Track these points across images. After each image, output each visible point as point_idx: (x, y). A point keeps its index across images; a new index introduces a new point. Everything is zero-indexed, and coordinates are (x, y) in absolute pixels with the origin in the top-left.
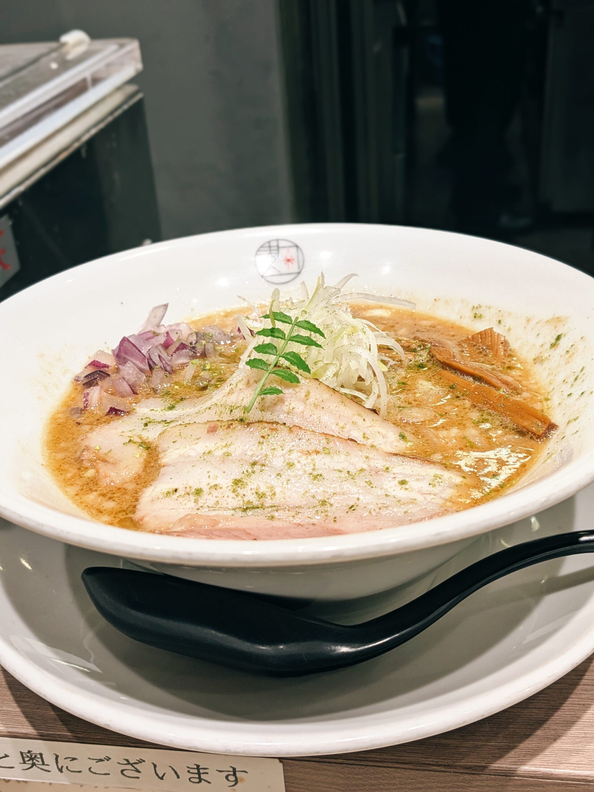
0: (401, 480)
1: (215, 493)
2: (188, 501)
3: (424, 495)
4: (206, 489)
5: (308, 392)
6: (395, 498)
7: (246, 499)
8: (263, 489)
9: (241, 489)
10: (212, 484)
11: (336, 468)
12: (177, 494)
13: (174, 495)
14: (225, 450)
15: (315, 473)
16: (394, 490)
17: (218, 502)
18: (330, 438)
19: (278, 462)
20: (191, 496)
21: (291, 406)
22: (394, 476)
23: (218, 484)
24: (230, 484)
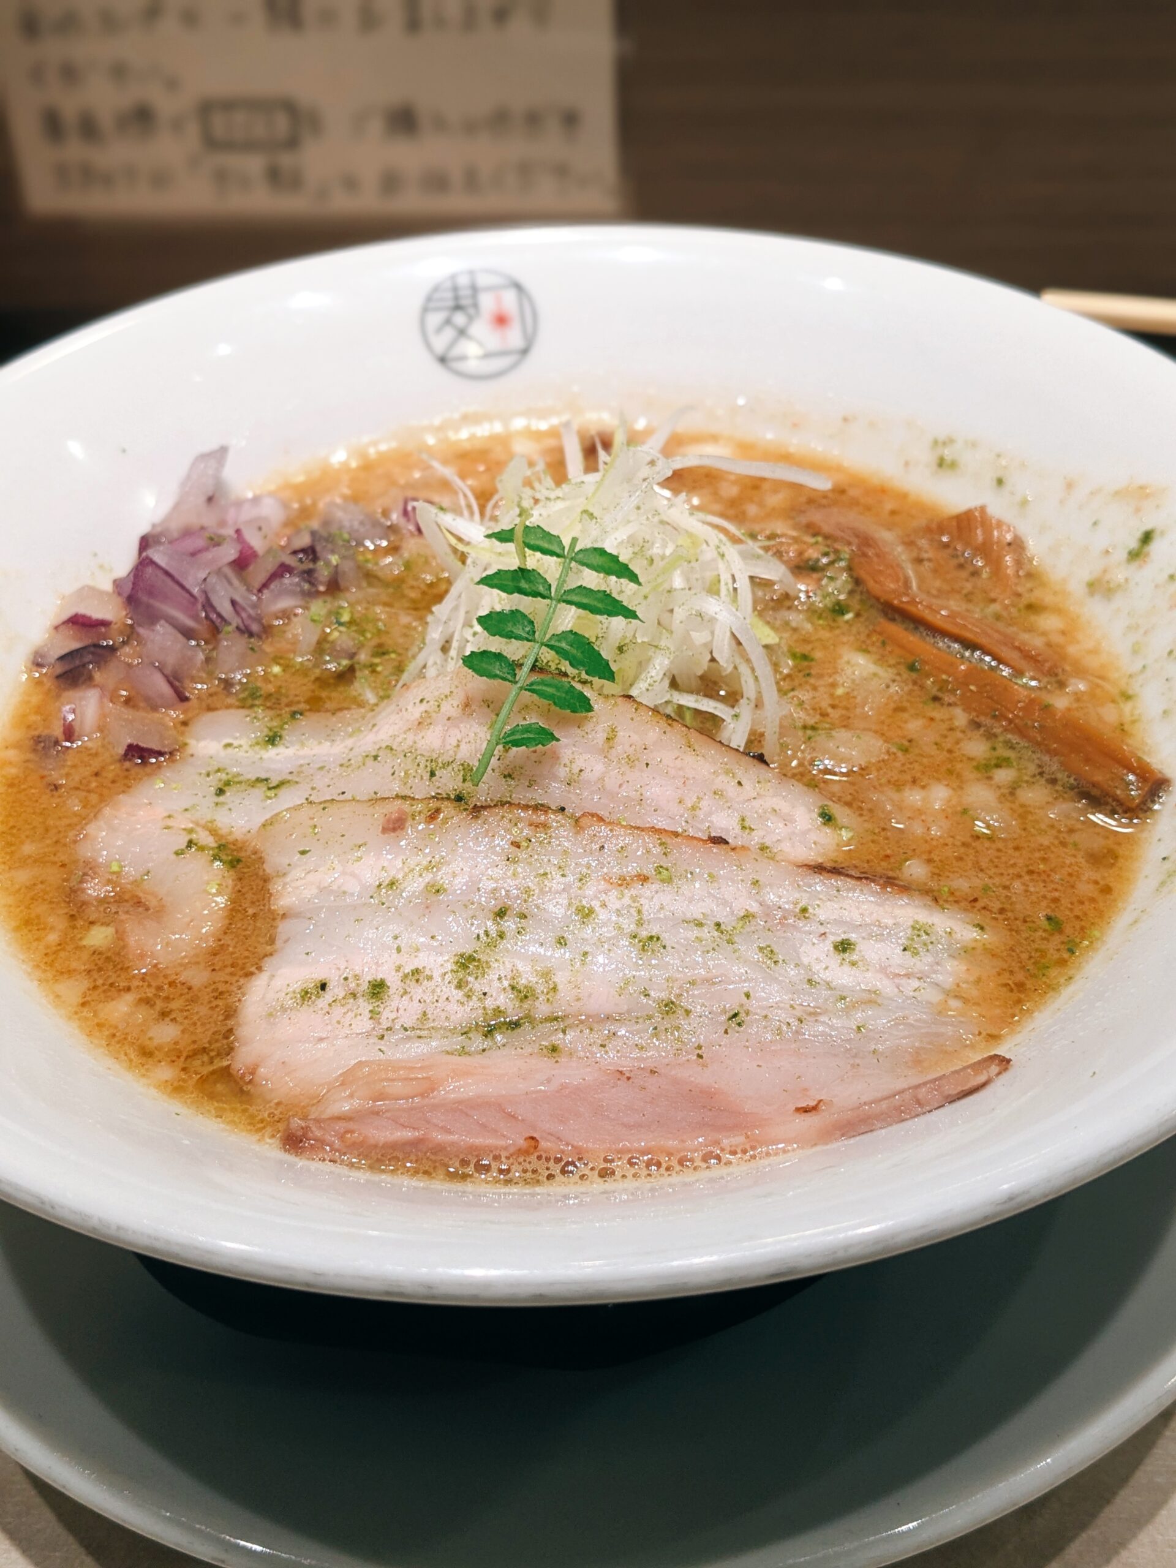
0: (839, 939)
1: (417, 992)
2: (356, 1016)
3: (896, 980)
4: (394, 982)
5: (613, 731)
6: (830, 988)
7: (489, 1003)
8: (528, 977)
9: (476, 978)
10: (408, 970)
11: (688, 916)
12: (328, 996)
13: (322, 999)
14: (428, 877)
15: (644, 934)
16: (827, 968)
17: (425, 1014)
18: (668, 840)
19: (556, 908)
20: (361, 1000)
21: (574, 766)
22: (822, 930)
23: (421, 968)
24: (449, 966)
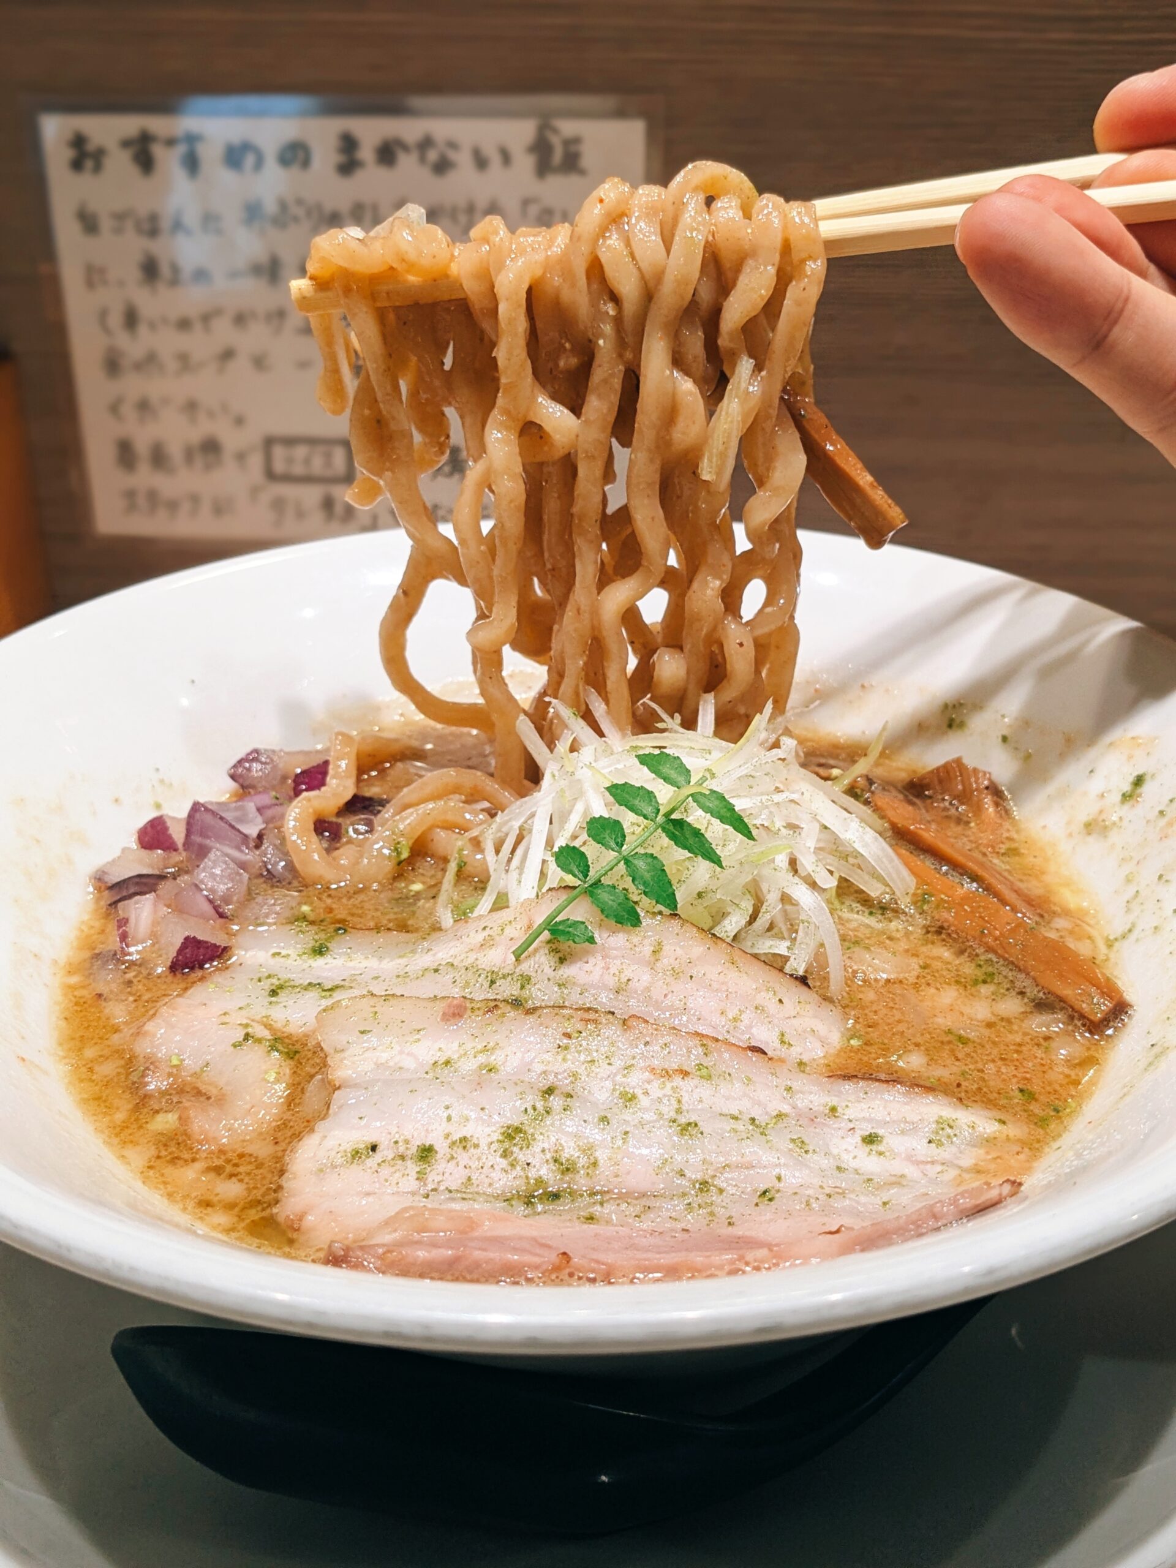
0: (867, 1133)
1: (463, 1157)
2: (403, 1176)
3: (922, 1166)
4: (442, 1147)
6: (858, 1174)
7: (532, 1173)
8: (570, 1151)
9: (521, 1149)
10: (456, 1137)
11: (725, 1111)
12: (378, 1157)
13: (370, 1160)
14: (482, 1059)
15: (683, 1120)
16: (855, 1157)
17: (469, 1179)
18: (710, 1043)
19: (601, 1092)
20: (409, 1163)
21: (622, 975)
22: (851, 1125)
23: (468, 1136)
24: (496, 1136)
